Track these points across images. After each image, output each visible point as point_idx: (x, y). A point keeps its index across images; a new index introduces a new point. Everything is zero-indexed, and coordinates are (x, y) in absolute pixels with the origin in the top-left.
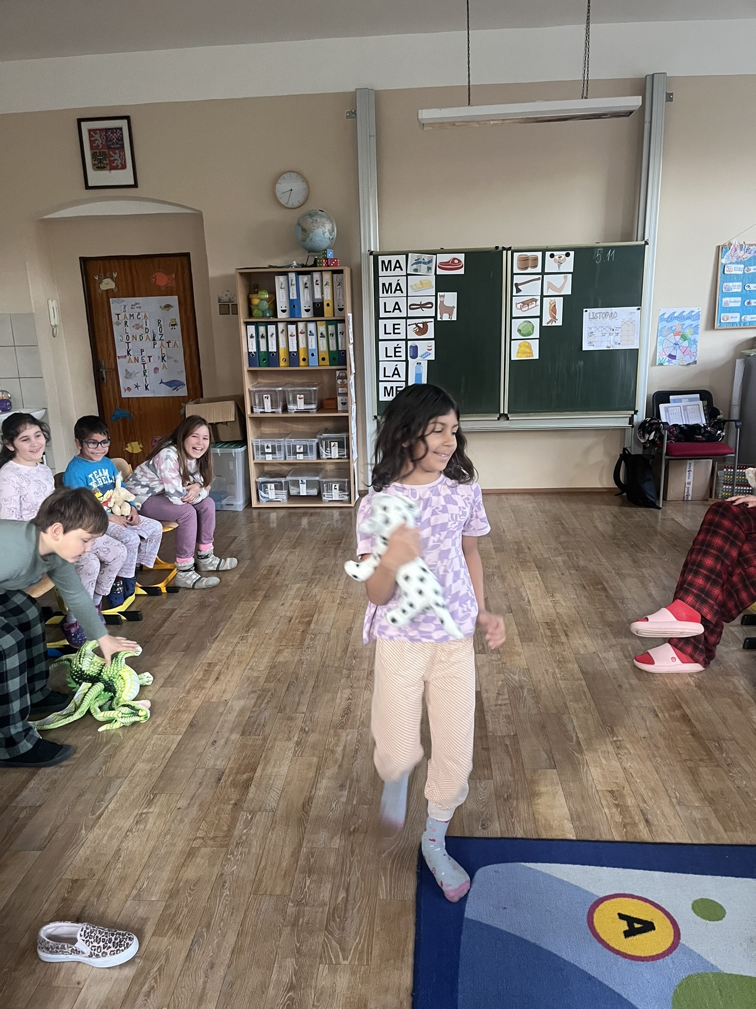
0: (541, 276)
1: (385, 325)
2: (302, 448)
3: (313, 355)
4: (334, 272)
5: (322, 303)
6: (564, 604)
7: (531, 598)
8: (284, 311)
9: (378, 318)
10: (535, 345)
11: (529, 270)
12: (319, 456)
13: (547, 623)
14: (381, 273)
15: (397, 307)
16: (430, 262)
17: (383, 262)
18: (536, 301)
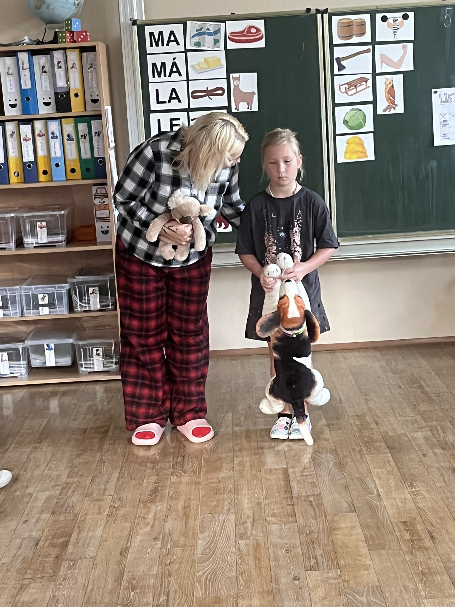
0: (370, 47)
1: (159, 121)
2: (46, 298)
3: (57, 165)
4: (83, 50)
5: (68, 93)
6: (427, 496)
7: (381, 490)
8: (13, 106)
9: (148, 111)
10: (369, 141)
11: (355, 40)
12: (71, 308)
13: (404, 522)
14: (149, 50)
15: (174, 95)
16: (217, 32)
17: (151, 34)
18: (366, 80)
